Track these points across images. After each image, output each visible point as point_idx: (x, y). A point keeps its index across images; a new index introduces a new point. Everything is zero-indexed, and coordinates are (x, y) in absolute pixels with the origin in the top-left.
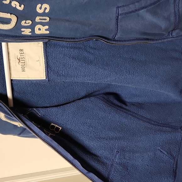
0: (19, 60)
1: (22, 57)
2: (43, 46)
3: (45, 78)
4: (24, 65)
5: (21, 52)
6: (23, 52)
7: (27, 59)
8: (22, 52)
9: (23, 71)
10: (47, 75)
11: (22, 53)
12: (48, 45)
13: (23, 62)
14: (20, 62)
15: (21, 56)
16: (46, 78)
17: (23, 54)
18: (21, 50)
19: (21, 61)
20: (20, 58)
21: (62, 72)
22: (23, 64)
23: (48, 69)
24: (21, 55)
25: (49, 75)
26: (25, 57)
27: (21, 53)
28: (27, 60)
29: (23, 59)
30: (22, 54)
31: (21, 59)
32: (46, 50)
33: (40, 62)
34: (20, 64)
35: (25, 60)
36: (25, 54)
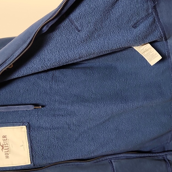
0: (2, 146)
1: (6, 143)
2: (26, 131)
3: (30, 163)
4: (8, 152)
5: (4, 139)
6: (6, 138)
9: (7, 157)
10: (32, 160)
12: (31, 129)
13: (7, 148)
14: (3, 148)
16: (31, 163)
17: (6, 140)
18: (4, 137)
19: (5, 148)
20: (3, 144)
21: (47, 154)
22: (7, 150)
23: (33, 153)
24: (4, 141)
25: (34, 159)
26: (9, 143)
27: (4, 140)
28: (11, 146)
29: (7, 145)
30: (5, 140)
31: (4, 146)
32: (30, 134)
33: (24, 147)
34: (4, 151)
35: (8, 146)
36: (8, 140)
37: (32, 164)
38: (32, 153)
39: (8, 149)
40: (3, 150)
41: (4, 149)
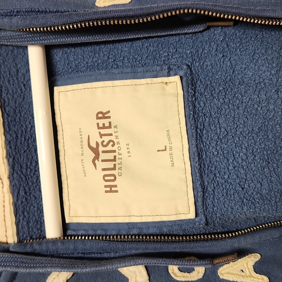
0: (95, 151)
1: (106, 139)
2: (181, 92)
3: (192, 215)
4: (114, 168)
5: (101, 122)
6: (109, 120)
7: (123, 146)
8: (106, 122)
9: (111, 189)
10: (200, 203)
11: (107, 125)
12: (200, 87)
13: (110, 156)
14: (97, 157)
15: (101, 135)
16: (197, 215)
17: (110, 127)
18: (100, 115)
19: (103, 156)
20: (97, 144)
21: (259, 185)
22: (110, 165)
23: (205, 177)
24: (103, 131)
25: (209, 201)
26: (117, 137)
27: (101, 125)
28: (124, 151)
29: (109, 148)
30: (104, 127)
31: (101, 149)
32: (194, 107)
33: (171, 154)
34: (100, 165)
35: (114, 151)
36: (116, 127)
37: (202, 216)
38: (201, 176)
39: (114, 160)
40: (96, 161)
41: (100, 159)
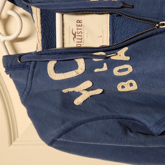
0: (75, 35)
1: (79, 31)
4: (81, 42)
6: (81, 23)
8: (80, 24)
11: (80, 25)
14: (75, 37)
15: (77, 29)
17: (81, 26)
18: (78, 21)
19: (77, 37)
20: (76, 32)
26: (83, 30)
27: (78, 25)
28: (85, 36)
29: (80, 34)
30: (79, 26)
31: (77, 34)
32: (113, 21)
35: (82, 36)
36: (83, 26)
39: (81, 39)
40: (75, 39)
41: (76, 38)
